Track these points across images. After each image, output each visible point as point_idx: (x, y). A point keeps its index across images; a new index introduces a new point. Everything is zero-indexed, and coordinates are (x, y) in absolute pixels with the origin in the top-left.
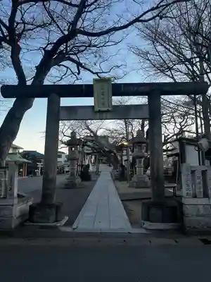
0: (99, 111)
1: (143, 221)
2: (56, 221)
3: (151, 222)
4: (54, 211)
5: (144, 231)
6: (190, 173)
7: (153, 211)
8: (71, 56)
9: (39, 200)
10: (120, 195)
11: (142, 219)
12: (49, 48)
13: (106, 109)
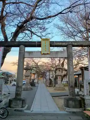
0: (44, 54)
1: (65, 108)
2: (22, 107)
3: (70, 108)
4: (21, 102)
5: (66, 113)
6: (88, 84)
7: (70, 102)
8: (28, 28)
9: (14, 97)
10: (51, 94)
11: (65, 106)
12: (20, 24)
13: (47, 53)
